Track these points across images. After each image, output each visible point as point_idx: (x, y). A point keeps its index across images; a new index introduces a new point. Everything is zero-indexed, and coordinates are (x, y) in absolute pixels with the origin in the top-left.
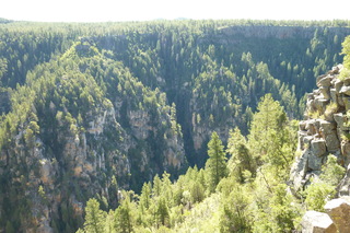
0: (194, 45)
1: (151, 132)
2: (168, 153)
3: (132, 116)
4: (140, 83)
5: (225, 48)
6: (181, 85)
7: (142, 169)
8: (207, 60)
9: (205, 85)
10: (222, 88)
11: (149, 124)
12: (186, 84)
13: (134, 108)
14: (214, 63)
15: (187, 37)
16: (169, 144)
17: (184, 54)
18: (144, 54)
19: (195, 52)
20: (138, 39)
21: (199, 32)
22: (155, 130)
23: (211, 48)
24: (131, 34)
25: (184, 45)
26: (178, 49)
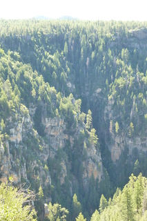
0: (105, 49)
1: (67, 141)
2: (88, 163)
3: (48, 123)
4: (53, 89)
5: (138, 53)
6: (92, 91)
7: (62, 181)
8: (121, 65)
9: (122, 92)
10: (141, 95)
11: (65, 132)
12: (99, 90)
13: (50, 115)
14: (130, 68)
15: (97, 40)
16: (89, 154)
17: (95, 58)
18: (53, 57)
19: (107, 56)
20: (43, 40)
21: (109, 35)
22: (72, 140)
23: (124, 52)
24: (35, 35)
25: (94, 48)
26: (88, 53)
